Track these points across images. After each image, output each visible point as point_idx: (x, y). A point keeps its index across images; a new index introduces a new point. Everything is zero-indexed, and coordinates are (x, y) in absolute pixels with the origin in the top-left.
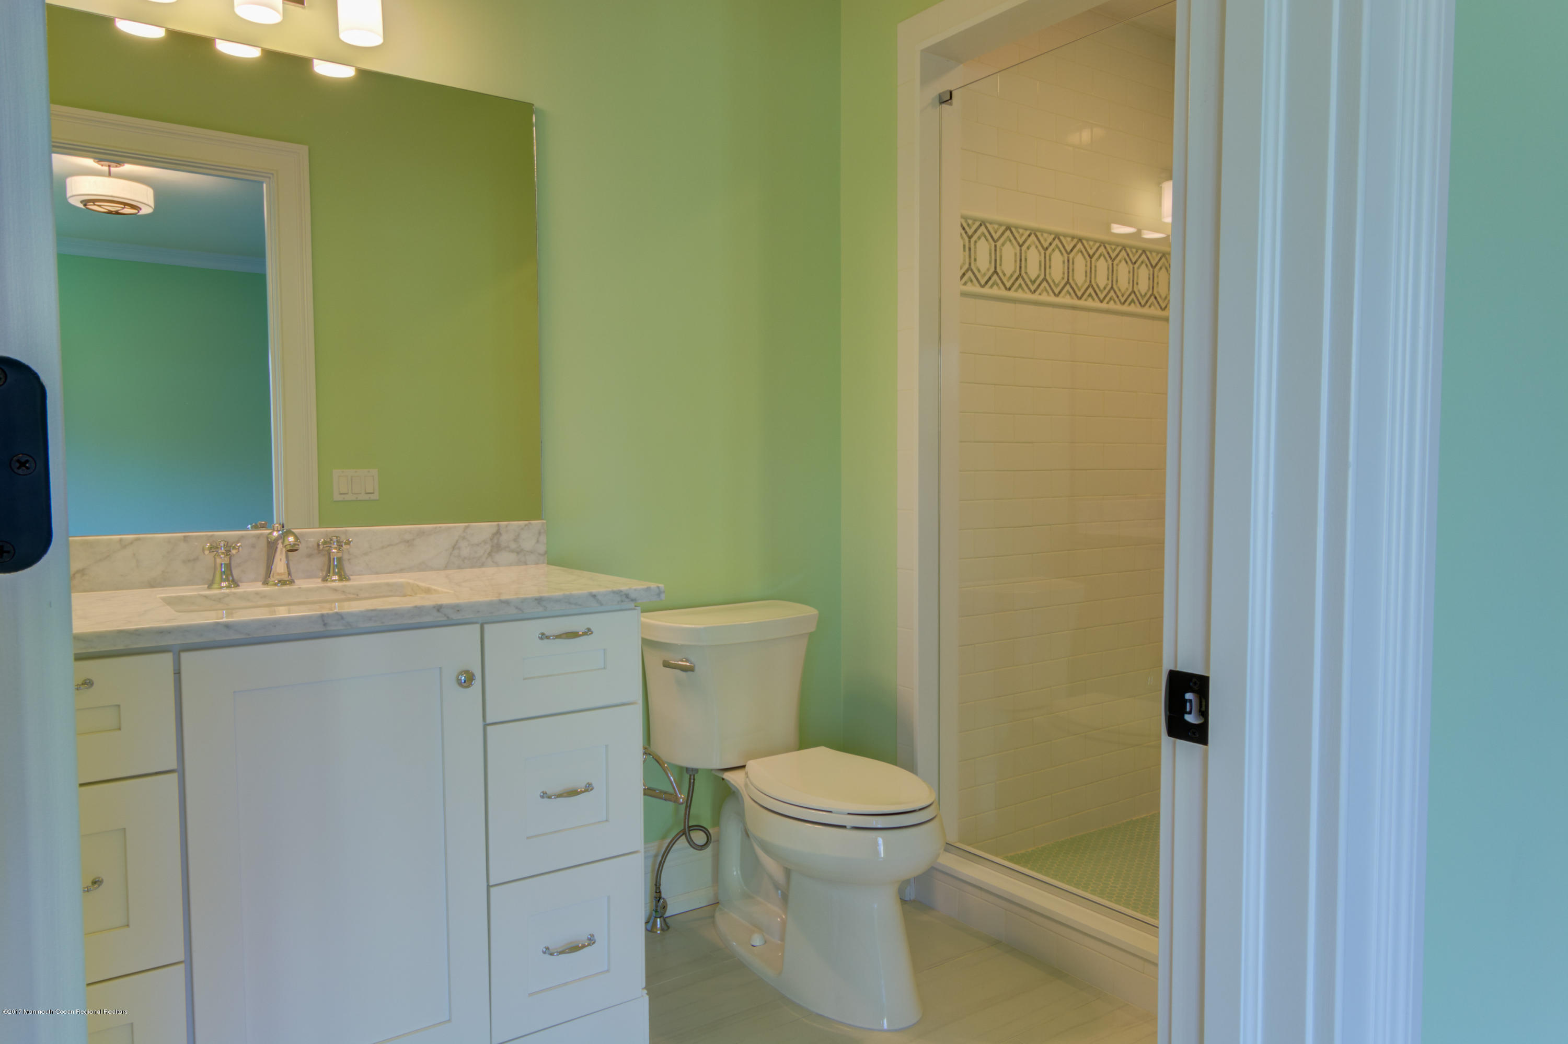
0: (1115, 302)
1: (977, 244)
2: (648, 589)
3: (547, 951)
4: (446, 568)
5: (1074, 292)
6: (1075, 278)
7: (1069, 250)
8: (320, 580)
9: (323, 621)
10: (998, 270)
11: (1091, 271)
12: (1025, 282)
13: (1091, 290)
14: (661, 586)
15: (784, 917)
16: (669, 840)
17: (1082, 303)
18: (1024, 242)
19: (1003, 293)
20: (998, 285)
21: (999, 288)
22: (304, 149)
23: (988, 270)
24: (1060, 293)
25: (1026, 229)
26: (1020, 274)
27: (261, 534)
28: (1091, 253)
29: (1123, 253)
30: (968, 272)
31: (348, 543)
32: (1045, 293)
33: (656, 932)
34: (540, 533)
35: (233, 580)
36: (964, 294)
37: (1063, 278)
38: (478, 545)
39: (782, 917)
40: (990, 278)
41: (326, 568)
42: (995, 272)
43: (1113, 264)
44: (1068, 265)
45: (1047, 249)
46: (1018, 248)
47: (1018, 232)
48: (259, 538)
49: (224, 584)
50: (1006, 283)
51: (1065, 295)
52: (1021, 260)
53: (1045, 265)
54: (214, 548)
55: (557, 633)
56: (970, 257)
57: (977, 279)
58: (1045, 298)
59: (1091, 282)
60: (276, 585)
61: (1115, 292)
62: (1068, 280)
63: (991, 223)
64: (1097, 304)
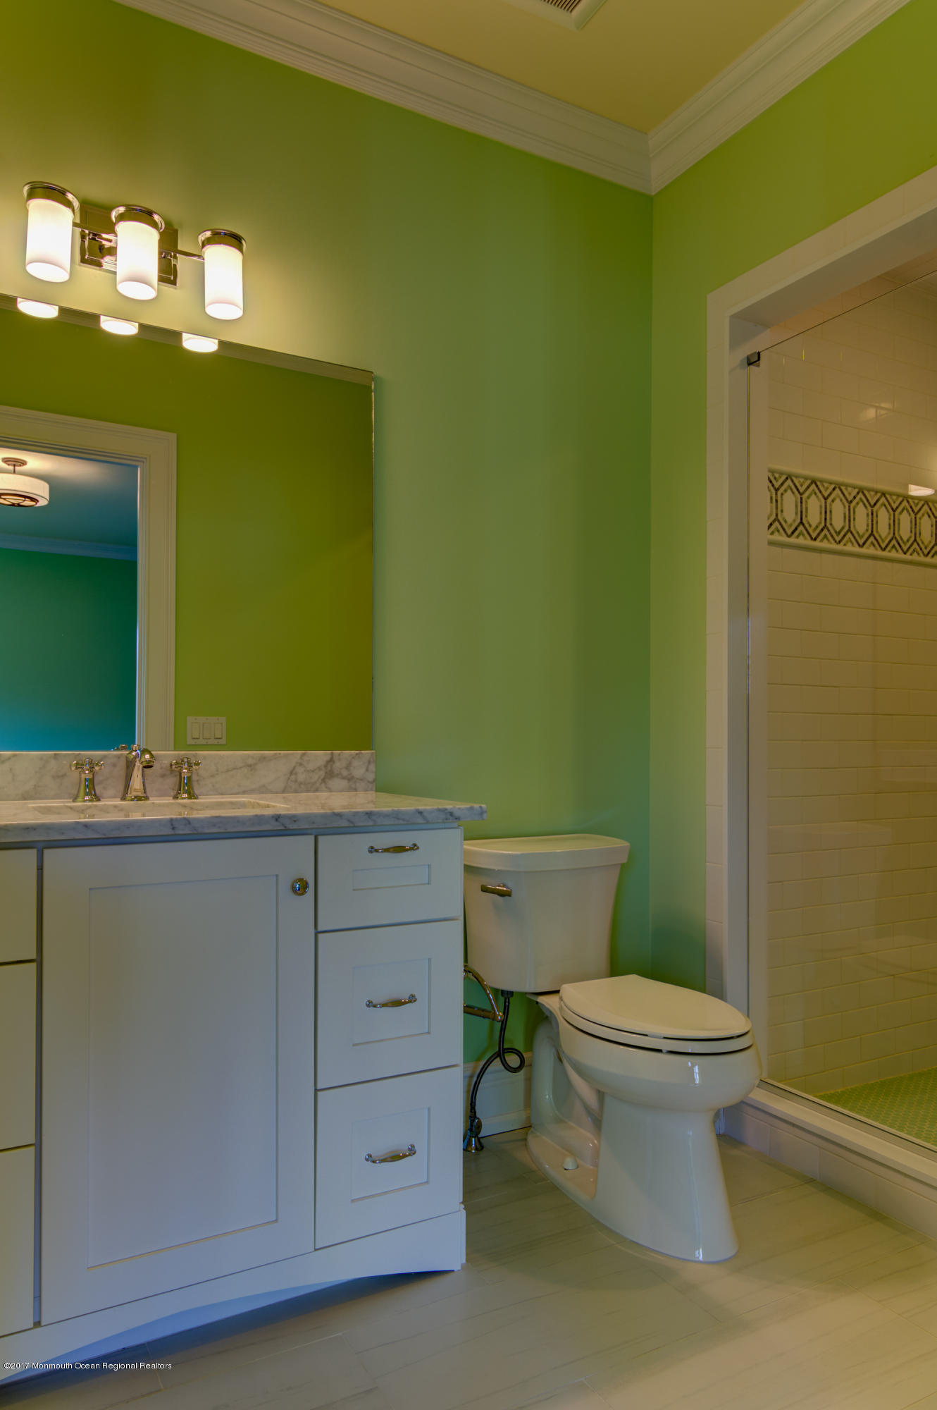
0: (918, 554)
1: (784, 496)
2: (472, 808)
3: (370, 1158)
4: (284, 791)
5: (879, 543)
6: (879, 530)
7: (872, 504)
8: (171, 798)
9: (172, 825)
10: (804, 521)
11: (894, 524)
12: (830, 533)
13: (895, 541)
14: (483, 806)
15: (596, 1142)
16: (483, 1063)
17: (886, 554)
18: (829, 495)
19: (809, 542)
20: (803, 535)
21: (806, 539)
22: (173, 436)
23: (794, 521)
24: (864, 544)
25: (831, 483)
26: (825, 525)
27: (122, 755)
28: (894, 507)
29: (926, 507)
30: (775, 522)
31: (197, 764)
32: (849, 544)
33: (471, 1151)
34: (369, 762)
35: (95, 795)
36: (771, 543)
37: (867, 530)
38: (313, 771)
39: (594, 1143)
40: (796, 529)
41: (177, 787)
42: (801, 523)
43: (915, 518)
44: (872, 517)
45: (851, 502)
46: (823, 501)
47: (823, 486)
48: (119, 758)
49: (87, 798)
50: (812, 533)
51: (870, 546)
52: (826, 512)
53: (850, 517)
54: (79, 766)
55: (385, 847)
56: (777, 508)
57: (784, 530)
58: (849, 548)
59: (894, 534)
60: (132, 800)
61: (918, 544)
62: (872, 531)
63: (796, 477)
64: (901, 556)
